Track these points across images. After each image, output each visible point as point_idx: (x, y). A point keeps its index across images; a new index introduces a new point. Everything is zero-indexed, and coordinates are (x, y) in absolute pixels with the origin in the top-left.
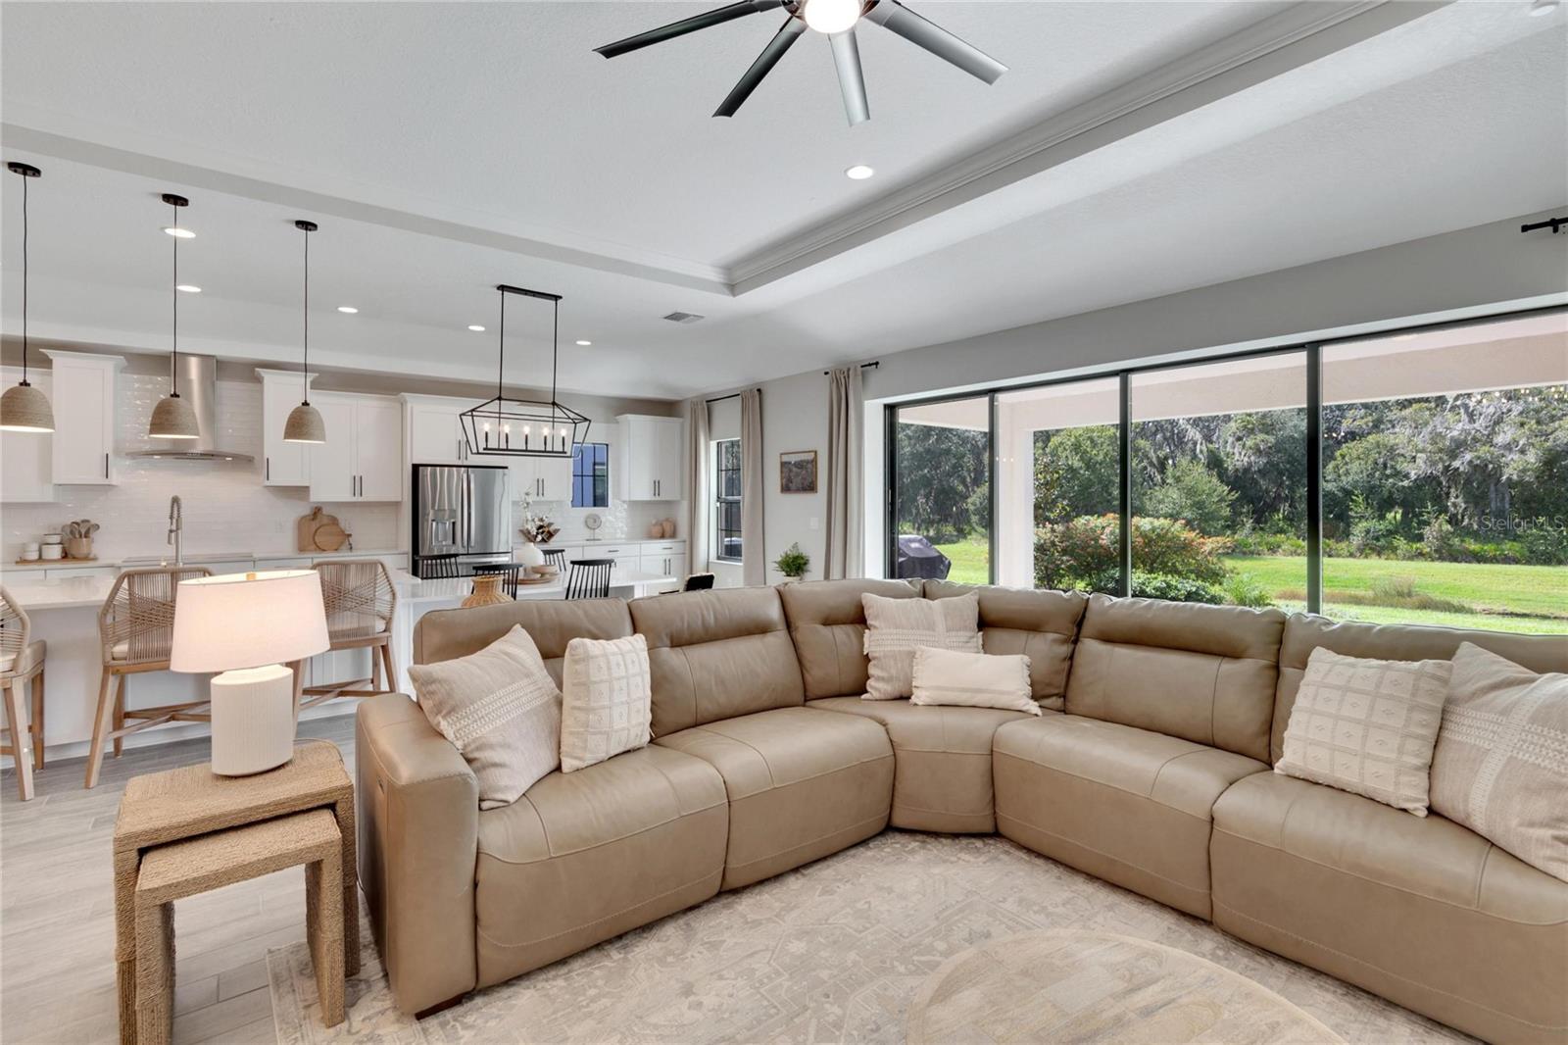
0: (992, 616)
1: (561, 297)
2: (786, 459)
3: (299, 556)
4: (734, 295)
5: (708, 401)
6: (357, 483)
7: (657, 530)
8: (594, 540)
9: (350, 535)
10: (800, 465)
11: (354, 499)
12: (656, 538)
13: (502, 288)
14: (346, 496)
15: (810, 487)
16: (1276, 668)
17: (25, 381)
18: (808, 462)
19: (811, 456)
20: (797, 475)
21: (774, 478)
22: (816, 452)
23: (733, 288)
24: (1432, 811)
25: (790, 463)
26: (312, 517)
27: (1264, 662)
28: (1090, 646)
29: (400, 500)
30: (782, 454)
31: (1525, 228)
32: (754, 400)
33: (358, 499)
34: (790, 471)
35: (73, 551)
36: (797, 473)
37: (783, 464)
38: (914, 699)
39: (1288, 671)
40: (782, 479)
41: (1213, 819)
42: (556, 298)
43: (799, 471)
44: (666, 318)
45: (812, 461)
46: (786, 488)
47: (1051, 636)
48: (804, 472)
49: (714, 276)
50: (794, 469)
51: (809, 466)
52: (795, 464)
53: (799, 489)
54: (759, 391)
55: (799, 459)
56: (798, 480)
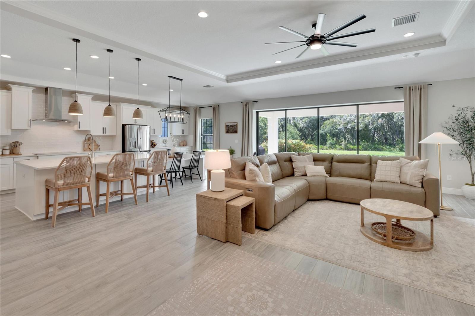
0: (316, 159)
1: (183, 80)
2: (227, 124)
3: (83, 153)
4: (228, 83)
5: (200, 108)
6: (104, 130)
7: (182, 144)
8: (165, 147)
9: (99, 146)
10: (232, 126)
11: (103, 135)
12: (182, 146)
13: (170, 77)
14: (100, 133)
15: (236, 132)
16: (371, 164)
17: (76, 100)
18: (235, 125)
19: (236, 124)
20: (231, 129)
21: (223, 129)
22: (237, 123)
23: (228, 81)
24: (401, 183)
25: (229, 125)
26: (88, 140)
27: (368, 164)
28: (335, 164)
29: (116, 135)
30: (226, 123)
31: (395, 88)
32: (216, 108)
33: (104, 134)
34: (229, 127)
35: (14, 152)
37: (226, 126)
38: (307, 175)
39: (373, 165)
40: (226, 129)
41: (371, 188)
42: (181, 80)
43: (231, 127)
44: (204, 86)
46: (227, 132)
47: (327, 162)
48: (233, 128)
49: (224, 77)
50: (230, 127)
51: (235, 126)
52: (230, 126)
53: (232, 132)
54: (219, 106)
55: (232, 124)
56: (232, 130)
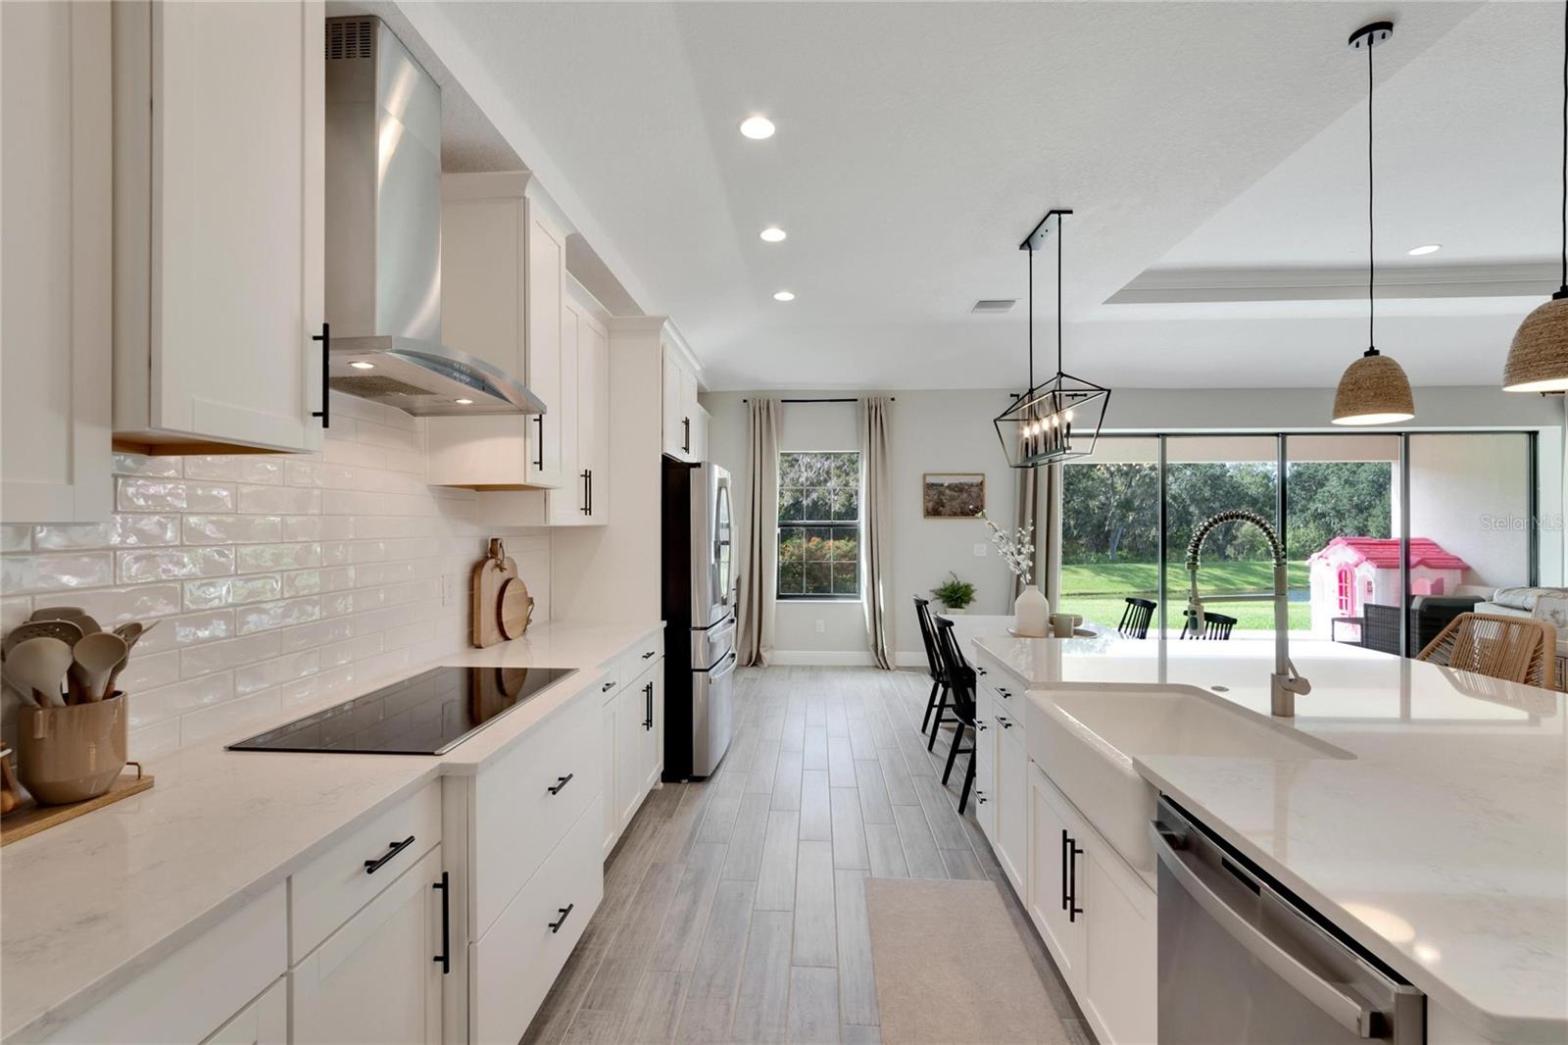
2: (930, 480)
6: (588, 487)
9: (531, 601)
10: (959, 488)
15: (975, 512)
18: (972, 485)
19: (977, 480)
20: (952, 499)
21: (913, 501)
22: (984, 475)
25: (942, 485)
26: (492, 562)
30: (924, 475)
34: (941, 493)
36: (950, 496)
37: (929, 487)
40: (927, 501)
43: (956, 494)
45: (982, 483)
46: (934, 511)
48: (965, 495)
50: (948, 492)
51: (974, 489)
52: (949, 487)
53: (954, 514)
54: (893, 399)
55: (957, 482)
56: (956, 504)
